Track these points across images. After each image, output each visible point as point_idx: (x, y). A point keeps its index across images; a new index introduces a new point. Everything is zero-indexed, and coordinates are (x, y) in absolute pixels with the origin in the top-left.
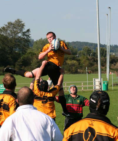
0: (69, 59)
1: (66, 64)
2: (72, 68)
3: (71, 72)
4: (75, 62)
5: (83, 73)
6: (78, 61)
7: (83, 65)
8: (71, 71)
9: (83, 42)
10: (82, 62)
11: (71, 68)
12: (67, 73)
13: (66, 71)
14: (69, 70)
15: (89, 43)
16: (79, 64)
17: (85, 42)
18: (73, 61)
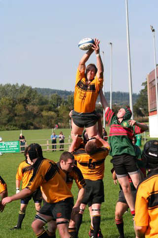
0: (45, 110)
1: (42, 116)
2: (51, 121)
3: (51, 126)
4: (52, 113)
5: (65, 127)
6: (57, 111)
7: (64, 117)
8: (50, 124)
9: (43, 89)
10: (61, 113)
11: (49, 121)
12: (45, 128)
13: (43, 126)
14: (48, 125)
15: (51, 90)
16: (58, 116)
17: (46, 89)
18: (50, 112)
